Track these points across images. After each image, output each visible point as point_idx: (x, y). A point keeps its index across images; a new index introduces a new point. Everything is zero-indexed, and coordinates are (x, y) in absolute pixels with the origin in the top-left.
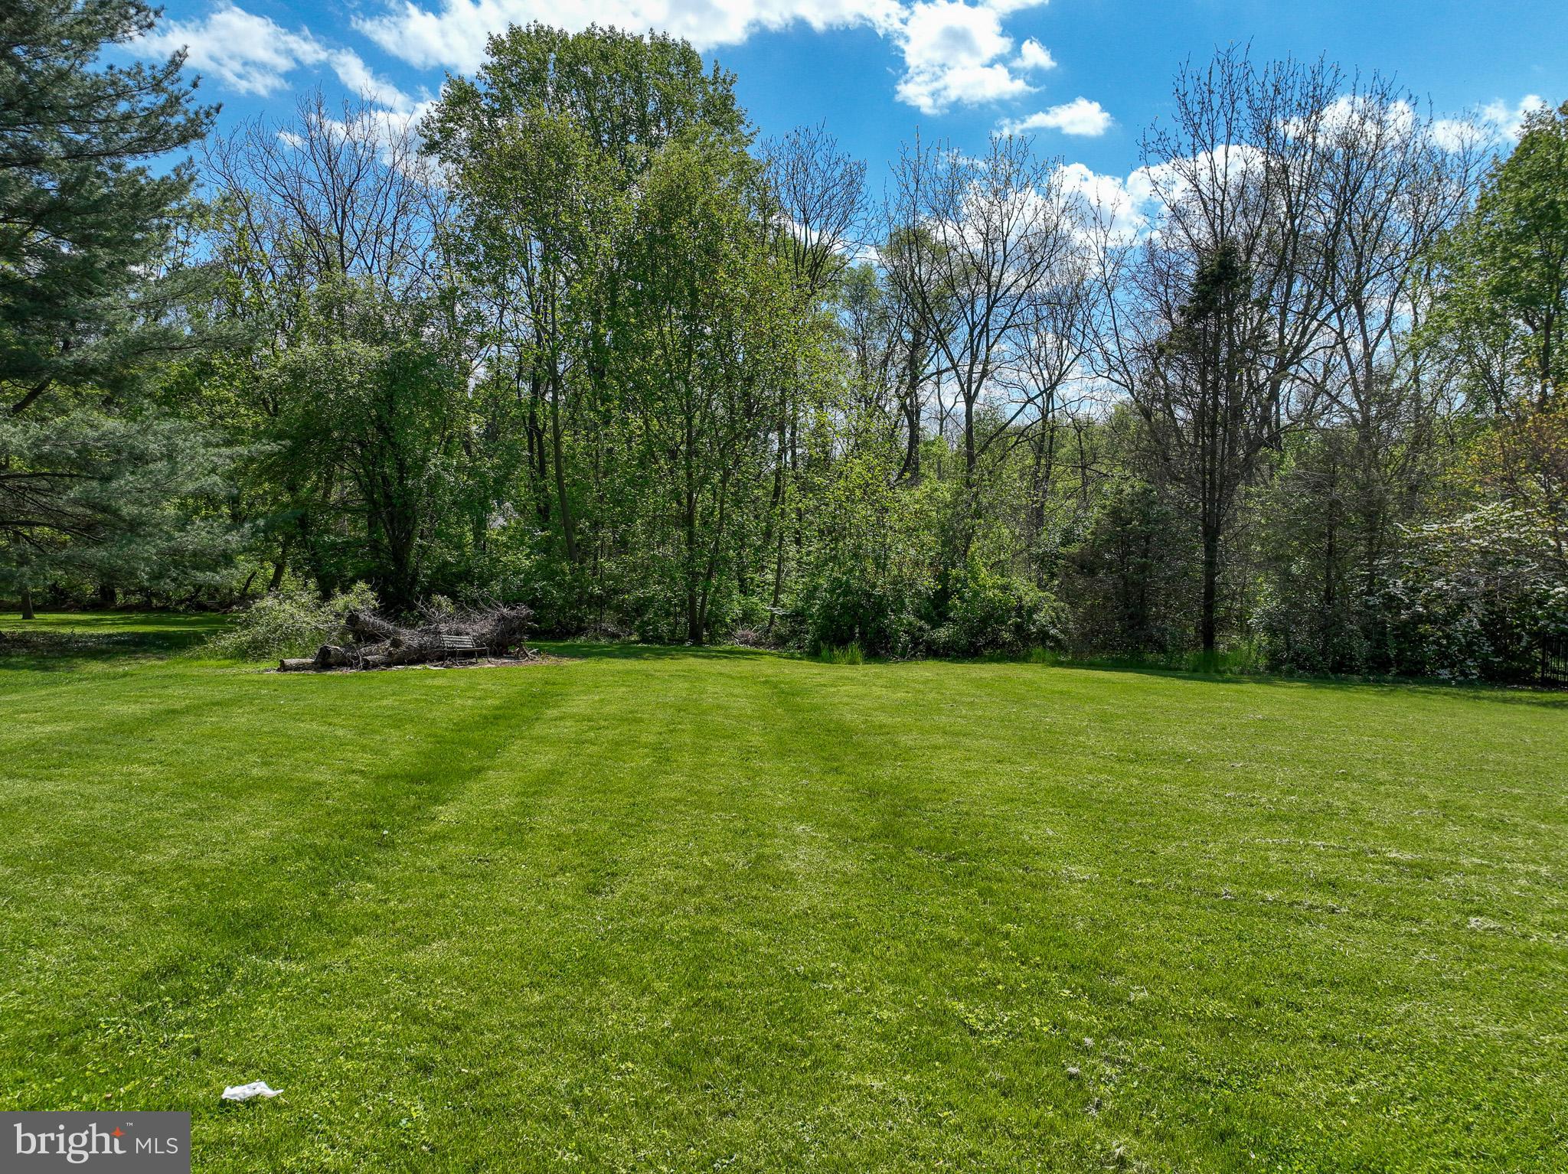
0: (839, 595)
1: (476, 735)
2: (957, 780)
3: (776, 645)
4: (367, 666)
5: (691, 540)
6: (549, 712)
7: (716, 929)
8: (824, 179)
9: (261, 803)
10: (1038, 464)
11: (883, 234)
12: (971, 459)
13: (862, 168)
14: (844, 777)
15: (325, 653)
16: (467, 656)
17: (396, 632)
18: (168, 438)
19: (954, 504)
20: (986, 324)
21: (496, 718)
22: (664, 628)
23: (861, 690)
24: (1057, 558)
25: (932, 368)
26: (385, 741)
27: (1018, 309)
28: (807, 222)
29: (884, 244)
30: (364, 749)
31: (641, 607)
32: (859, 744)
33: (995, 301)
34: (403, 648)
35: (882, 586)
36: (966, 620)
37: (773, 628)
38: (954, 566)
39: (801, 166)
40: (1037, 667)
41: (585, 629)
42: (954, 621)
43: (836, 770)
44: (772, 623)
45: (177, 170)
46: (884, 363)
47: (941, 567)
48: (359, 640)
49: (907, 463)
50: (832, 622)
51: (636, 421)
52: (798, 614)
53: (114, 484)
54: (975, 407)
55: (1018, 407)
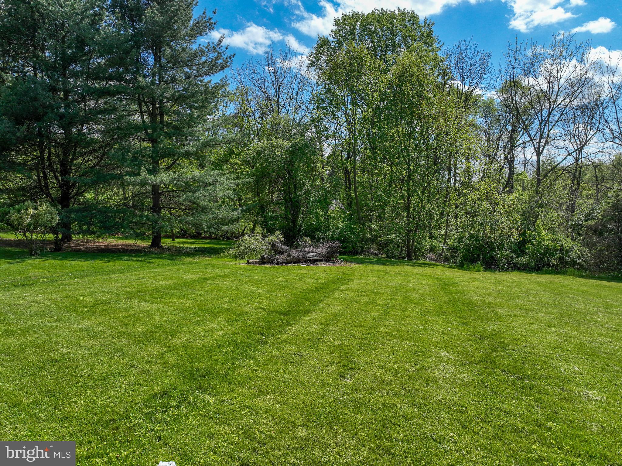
0: (473, 241)
1: (311, 295)
2: (525, 334)
3: (444, 261)
4: (278, 263)
5: (408, 216)
6: (342, 287)
7: (395, 405)
8: (471, 61)
9: (222, 320)
10: (573, 183)
11: (498, 83)
12: (539, 181)
13: (489, 55)
14: (468, 328)
15: (263, 257)
16: (316, 261)
17: (289, 251)
18: (215, 177)
19: (530, 201)
20: (548, 120)
21: (321, 288)
22: (396, 252)
23: (481, 285)
24: (582, 227)
25: (521, 141)
26: (276, 296)
27: (564, 112)
28: (463, 81)
29: (499, 88)
30: (267, 298)
31: (387, 243)
32: (478, 311)
33: (553, 109)
34: (292, 257)
35: (493, 237)
36: (534, 254)
37: (443, 254)
38: (529, 229)
39: (461, 57)
40: (570, 278)
41: (364, 251)
42: (528, 254)
43: (465, 324)
44: (443, 252)
45: (221, 81)
46: (498, 140)
47: (523, 230)
48: (276, 253)
49: (508, 183)
50: (470, 253)
51: (387, 168)
52: (454, 249)
53: (197, 194)
54: (541, 158)
55: (563, 157)
